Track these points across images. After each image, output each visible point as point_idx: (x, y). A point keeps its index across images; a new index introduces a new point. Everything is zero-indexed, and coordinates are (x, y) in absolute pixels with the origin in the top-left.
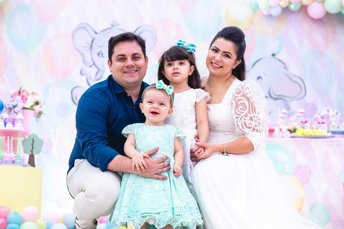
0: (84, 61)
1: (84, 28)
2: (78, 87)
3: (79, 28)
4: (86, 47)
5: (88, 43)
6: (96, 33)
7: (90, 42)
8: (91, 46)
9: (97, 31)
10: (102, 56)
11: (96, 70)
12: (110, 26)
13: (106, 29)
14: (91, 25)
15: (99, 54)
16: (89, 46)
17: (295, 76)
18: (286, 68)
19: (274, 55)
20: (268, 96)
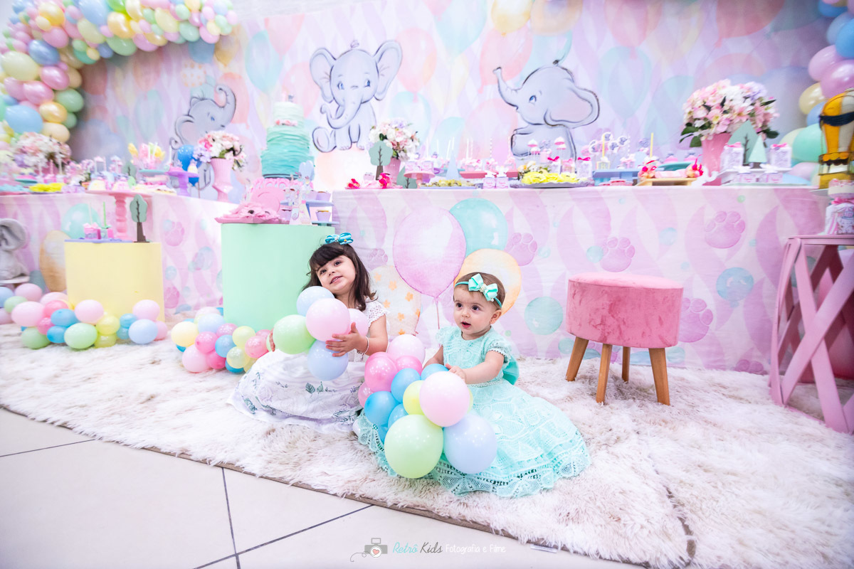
0: (324, 96)
1: (321, 54)
2: (319, 128)
3: (317, 55)
4: (325, 78)
5: (326, 74)
6: (335, 59)
7: (329, 73)
8: (330, 77)
9: (335, 57)
10: (343, 88)
11: (337, 106)
12: (350, 48)
13: (345, 53)
14: (329, 50)
15: (338, 86)
16: (328, 77)
17: (585, 90)
18: (573, 81)
19: (557, 62)
20: (543, 122)
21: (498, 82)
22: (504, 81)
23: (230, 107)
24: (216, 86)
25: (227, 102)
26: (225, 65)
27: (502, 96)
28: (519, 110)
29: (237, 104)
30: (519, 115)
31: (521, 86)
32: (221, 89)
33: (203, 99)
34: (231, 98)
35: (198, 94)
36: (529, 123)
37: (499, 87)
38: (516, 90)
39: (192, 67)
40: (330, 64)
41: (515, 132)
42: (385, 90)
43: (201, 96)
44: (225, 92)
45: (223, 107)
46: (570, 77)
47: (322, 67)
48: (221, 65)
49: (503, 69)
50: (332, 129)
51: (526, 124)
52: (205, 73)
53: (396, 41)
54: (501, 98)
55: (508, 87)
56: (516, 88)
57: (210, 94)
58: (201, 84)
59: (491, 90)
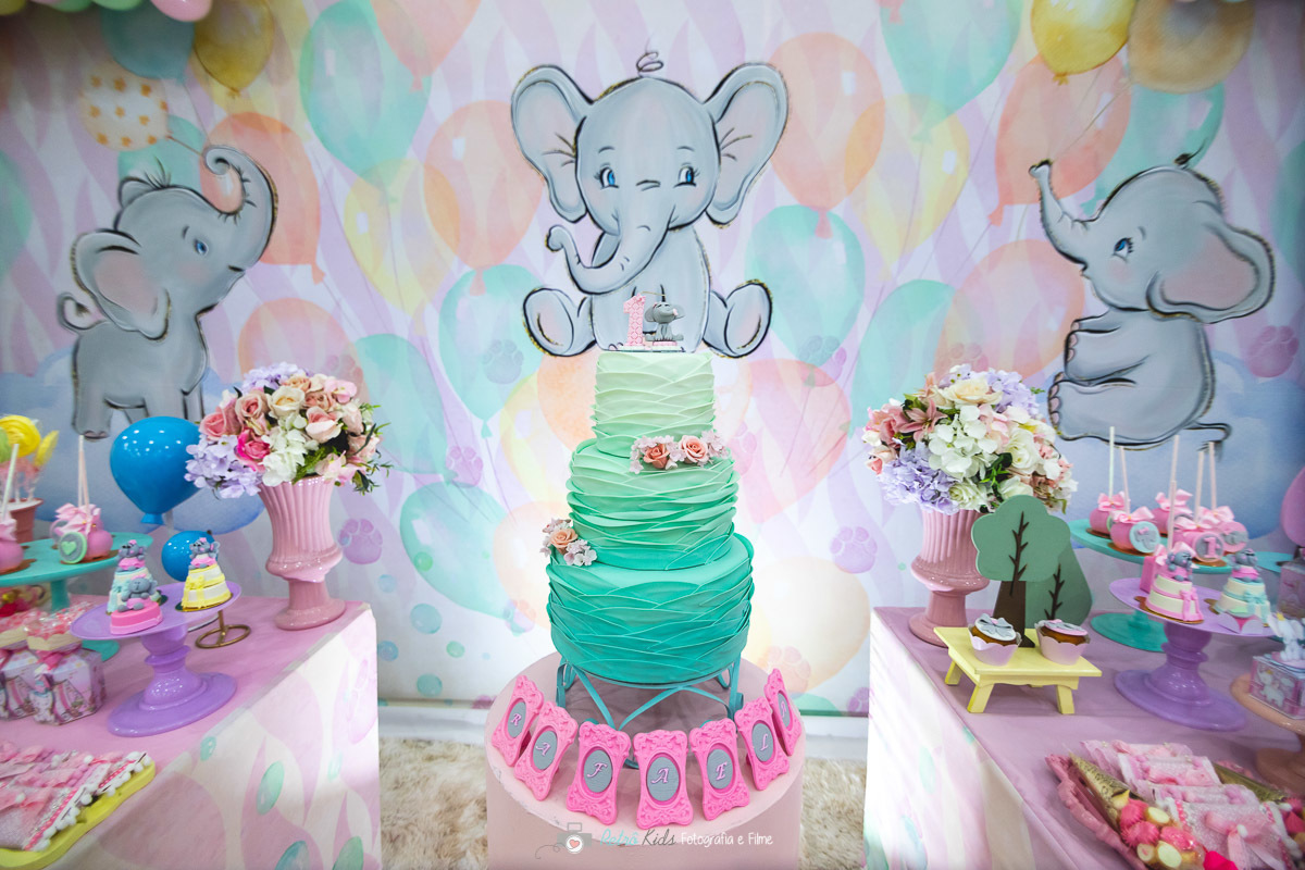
1: (547, 82)
2: (543, 289)
3: (532, 85)
4: (560, 152)
5: (563, 139)
10: (612, 184)
11: (598, 232)
13: (621, 85)
15: (600, 177)
16: (570, 150)
19: (1184, 159)
20: (1144, 306)
21: (1041, 199)
22: (1057, 199)
23: (255, 217)
24: (207, 149)
25: (246, 200)
26: (234, 91)
27: (1049, 234)
28: (1087, 272)
29: (280, 205)
30: (1087, 283)
31: (1096, 212)
32: (220, 160)
33: (163, 187)
34: (256, 190)
35: (143, 167)
36: (1111, 305)
37: (1042, 211)
38: (1082, 222)
39: (120, 86)
40: (574, 115)
41: (1076, 327)
42: (738, 198)
43: (155, 175)
44: (239, 172)
45: (234, 213)
46: (1210, 197)
47: (550, 119)
48: (219, 90)
49: (1055, 166)
50: (583, 295)
51: (1105, 309)
52: (165, 106)
53: (769, 65)
54: (1045, 239)
55: (1065, 213)
56: (1084, 218)
57: (186, 171)
58: (152, 140)
59: (1022, 218)
